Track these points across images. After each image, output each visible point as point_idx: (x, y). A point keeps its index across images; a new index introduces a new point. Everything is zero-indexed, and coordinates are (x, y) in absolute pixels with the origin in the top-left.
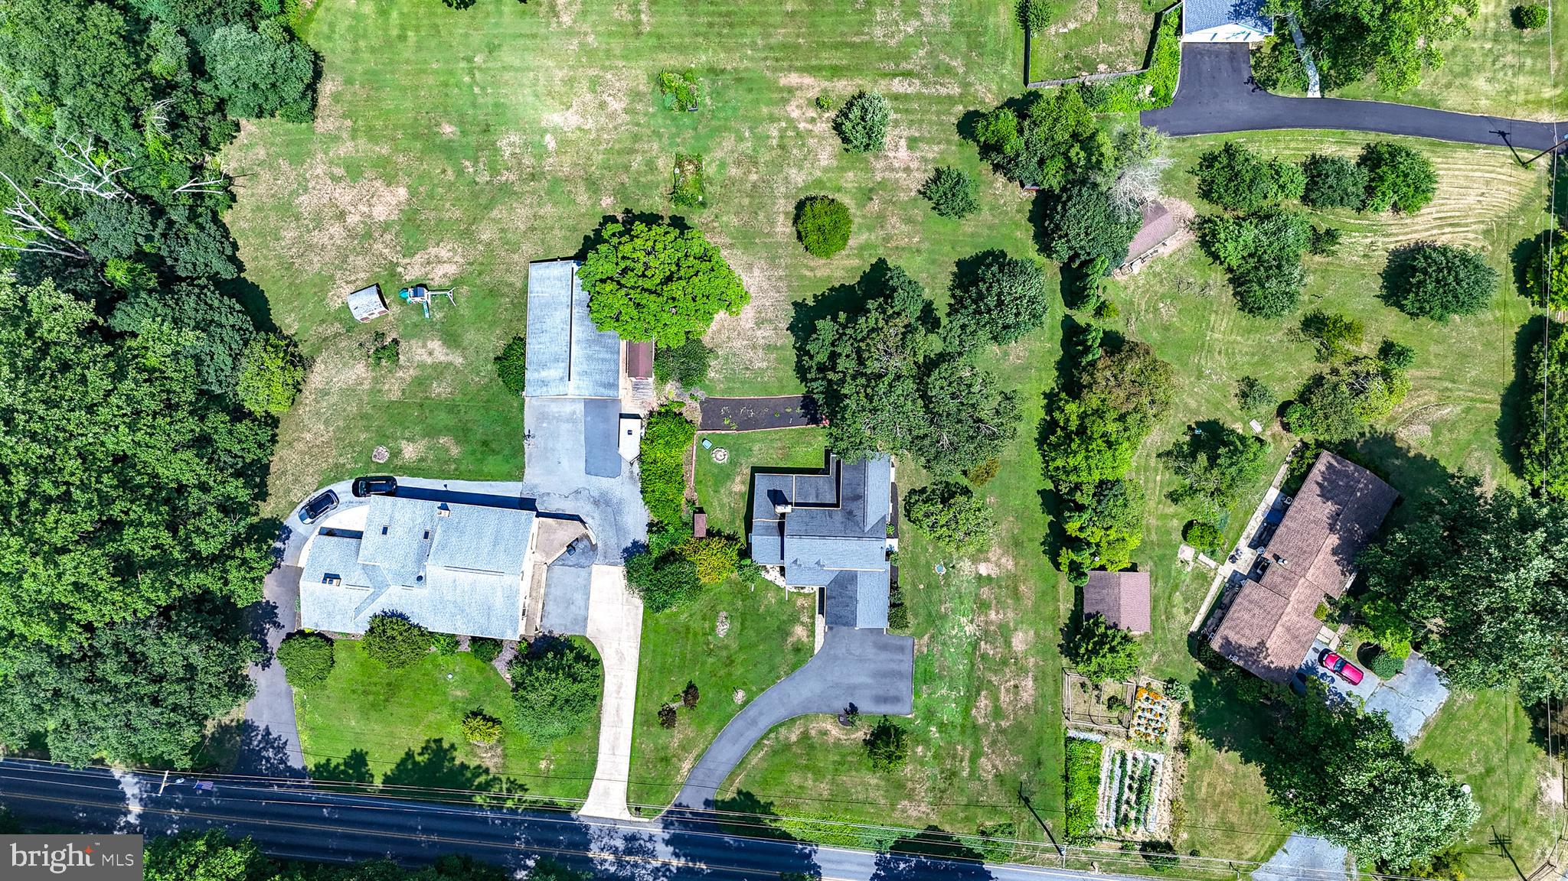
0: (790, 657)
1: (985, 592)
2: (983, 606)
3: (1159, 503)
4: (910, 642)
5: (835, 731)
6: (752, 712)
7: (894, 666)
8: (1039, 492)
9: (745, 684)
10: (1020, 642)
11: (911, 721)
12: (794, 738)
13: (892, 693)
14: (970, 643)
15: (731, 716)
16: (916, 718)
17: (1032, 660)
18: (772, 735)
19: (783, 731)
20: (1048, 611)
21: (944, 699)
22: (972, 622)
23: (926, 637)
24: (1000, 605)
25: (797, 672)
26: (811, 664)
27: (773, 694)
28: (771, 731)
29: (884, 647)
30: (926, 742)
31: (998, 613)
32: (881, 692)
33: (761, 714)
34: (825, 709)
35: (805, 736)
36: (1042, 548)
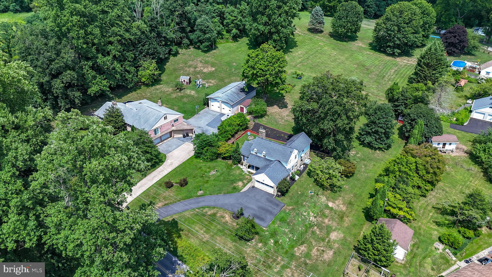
0: (230, 189)
1: (327, 212)
2: (324, 215)
3: (429, 222)
4: (283, 205)
5: (228, 218)
6: (201, 199)
7: (270, 209)
8: (369, 193)
9: (206, 190)
10: (334, 236)
11: (263, 231)
12: (209, 213)
13: (263, 216)
14: (310, 224)
15: (192, 197)
16: (267, 231)
17: (336, 245)
18: (201, 209)
19: (207, 209)
20: (354, 231)
21: (285, 233)
22: (315, 217)
23: (291, 207)
24: (332, 219)
25: (229, 194)
26: (237, 194)
27: (214, 197)
28: (202, 208)
29: (271, 202)
30: (266, 244)
31: (329, 221)
32: (258, 214)
33: (203, 201)
34: (230, 209)
35: (214, 215)
36: (363, 210)
